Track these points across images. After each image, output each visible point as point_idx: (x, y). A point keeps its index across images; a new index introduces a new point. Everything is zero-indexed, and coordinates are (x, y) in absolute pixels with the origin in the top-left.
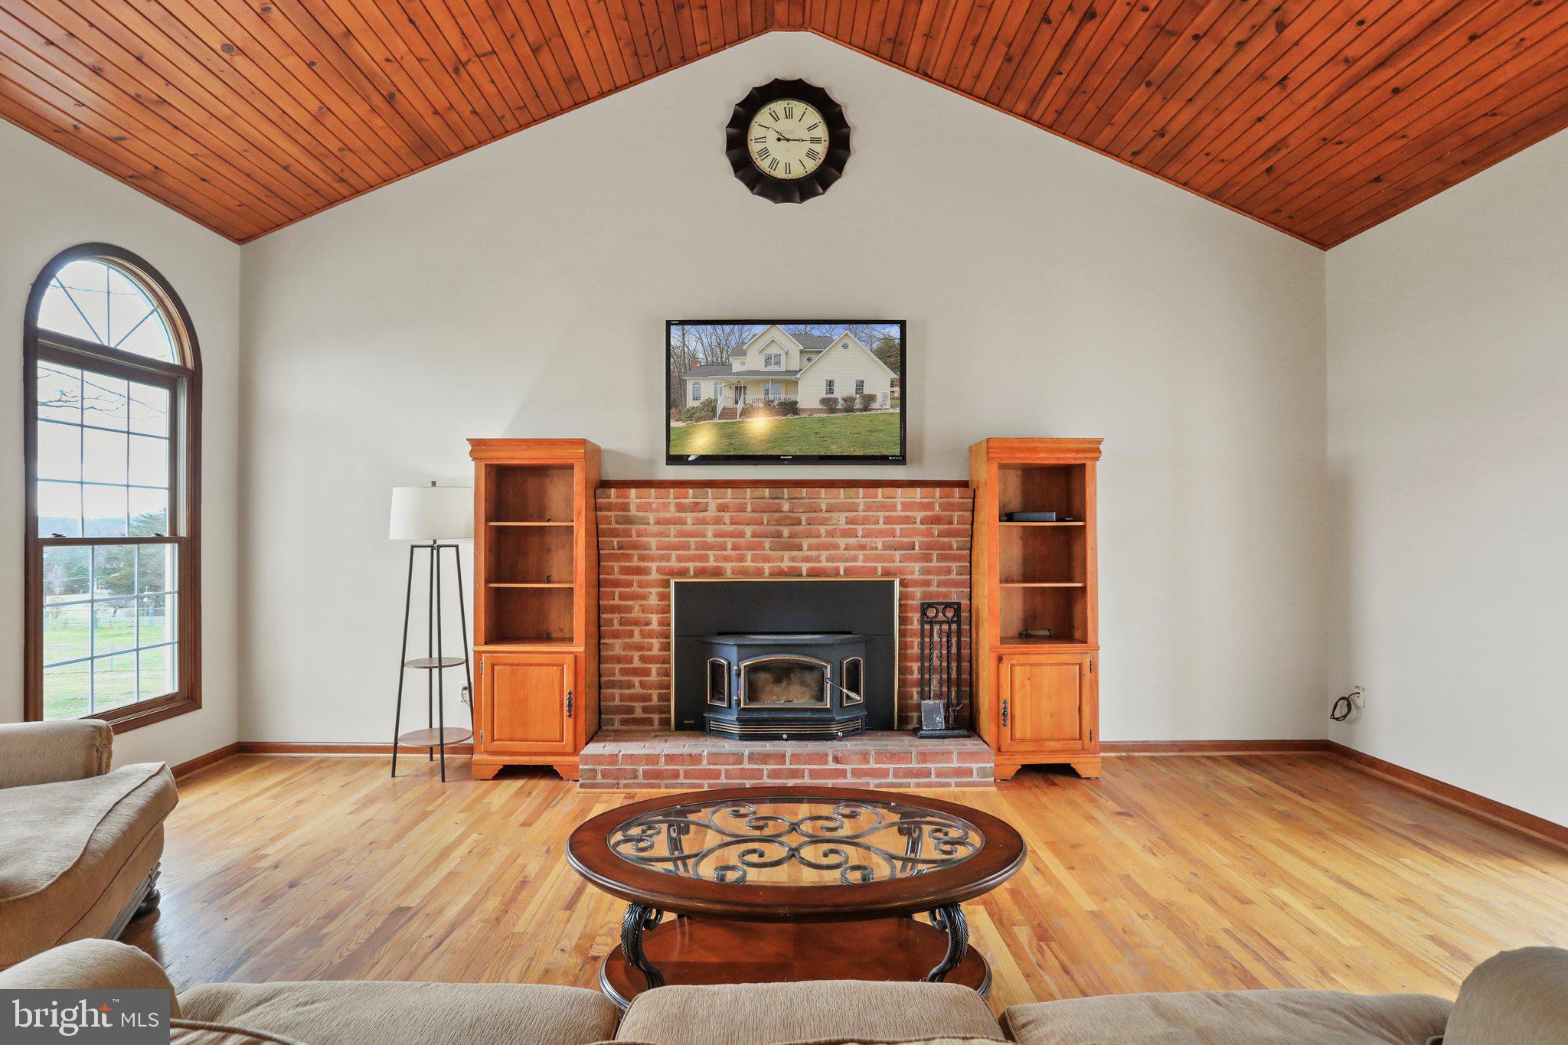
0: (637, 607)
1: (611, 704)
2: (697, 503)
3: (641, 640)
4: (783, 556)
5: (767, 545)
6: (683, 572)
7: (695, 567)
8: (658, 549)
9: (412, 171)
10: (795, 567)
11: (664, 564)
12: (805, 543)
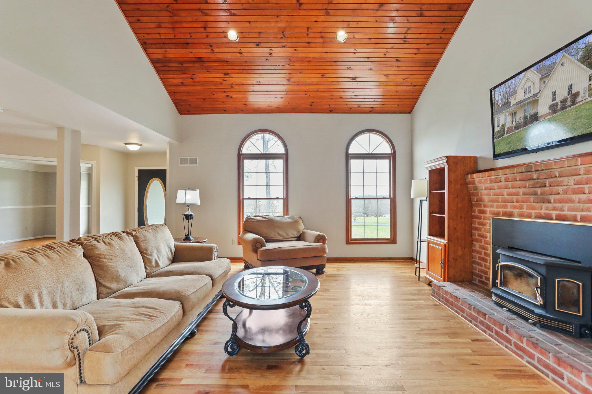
0: (483, 228)
1: (475, 271)
2: (497, 178)
3: (484, 245)
4: (542, 207)
5: (532, 200)
6: (498, 214)
7: (502, 211)
8: (488, 202)
9: (433, 71)
10: (548, 214)
11: (492, 209)
12: (552, 198)
